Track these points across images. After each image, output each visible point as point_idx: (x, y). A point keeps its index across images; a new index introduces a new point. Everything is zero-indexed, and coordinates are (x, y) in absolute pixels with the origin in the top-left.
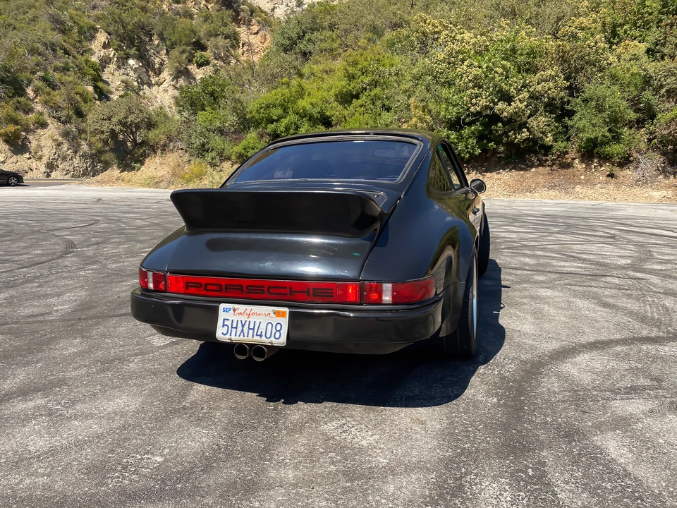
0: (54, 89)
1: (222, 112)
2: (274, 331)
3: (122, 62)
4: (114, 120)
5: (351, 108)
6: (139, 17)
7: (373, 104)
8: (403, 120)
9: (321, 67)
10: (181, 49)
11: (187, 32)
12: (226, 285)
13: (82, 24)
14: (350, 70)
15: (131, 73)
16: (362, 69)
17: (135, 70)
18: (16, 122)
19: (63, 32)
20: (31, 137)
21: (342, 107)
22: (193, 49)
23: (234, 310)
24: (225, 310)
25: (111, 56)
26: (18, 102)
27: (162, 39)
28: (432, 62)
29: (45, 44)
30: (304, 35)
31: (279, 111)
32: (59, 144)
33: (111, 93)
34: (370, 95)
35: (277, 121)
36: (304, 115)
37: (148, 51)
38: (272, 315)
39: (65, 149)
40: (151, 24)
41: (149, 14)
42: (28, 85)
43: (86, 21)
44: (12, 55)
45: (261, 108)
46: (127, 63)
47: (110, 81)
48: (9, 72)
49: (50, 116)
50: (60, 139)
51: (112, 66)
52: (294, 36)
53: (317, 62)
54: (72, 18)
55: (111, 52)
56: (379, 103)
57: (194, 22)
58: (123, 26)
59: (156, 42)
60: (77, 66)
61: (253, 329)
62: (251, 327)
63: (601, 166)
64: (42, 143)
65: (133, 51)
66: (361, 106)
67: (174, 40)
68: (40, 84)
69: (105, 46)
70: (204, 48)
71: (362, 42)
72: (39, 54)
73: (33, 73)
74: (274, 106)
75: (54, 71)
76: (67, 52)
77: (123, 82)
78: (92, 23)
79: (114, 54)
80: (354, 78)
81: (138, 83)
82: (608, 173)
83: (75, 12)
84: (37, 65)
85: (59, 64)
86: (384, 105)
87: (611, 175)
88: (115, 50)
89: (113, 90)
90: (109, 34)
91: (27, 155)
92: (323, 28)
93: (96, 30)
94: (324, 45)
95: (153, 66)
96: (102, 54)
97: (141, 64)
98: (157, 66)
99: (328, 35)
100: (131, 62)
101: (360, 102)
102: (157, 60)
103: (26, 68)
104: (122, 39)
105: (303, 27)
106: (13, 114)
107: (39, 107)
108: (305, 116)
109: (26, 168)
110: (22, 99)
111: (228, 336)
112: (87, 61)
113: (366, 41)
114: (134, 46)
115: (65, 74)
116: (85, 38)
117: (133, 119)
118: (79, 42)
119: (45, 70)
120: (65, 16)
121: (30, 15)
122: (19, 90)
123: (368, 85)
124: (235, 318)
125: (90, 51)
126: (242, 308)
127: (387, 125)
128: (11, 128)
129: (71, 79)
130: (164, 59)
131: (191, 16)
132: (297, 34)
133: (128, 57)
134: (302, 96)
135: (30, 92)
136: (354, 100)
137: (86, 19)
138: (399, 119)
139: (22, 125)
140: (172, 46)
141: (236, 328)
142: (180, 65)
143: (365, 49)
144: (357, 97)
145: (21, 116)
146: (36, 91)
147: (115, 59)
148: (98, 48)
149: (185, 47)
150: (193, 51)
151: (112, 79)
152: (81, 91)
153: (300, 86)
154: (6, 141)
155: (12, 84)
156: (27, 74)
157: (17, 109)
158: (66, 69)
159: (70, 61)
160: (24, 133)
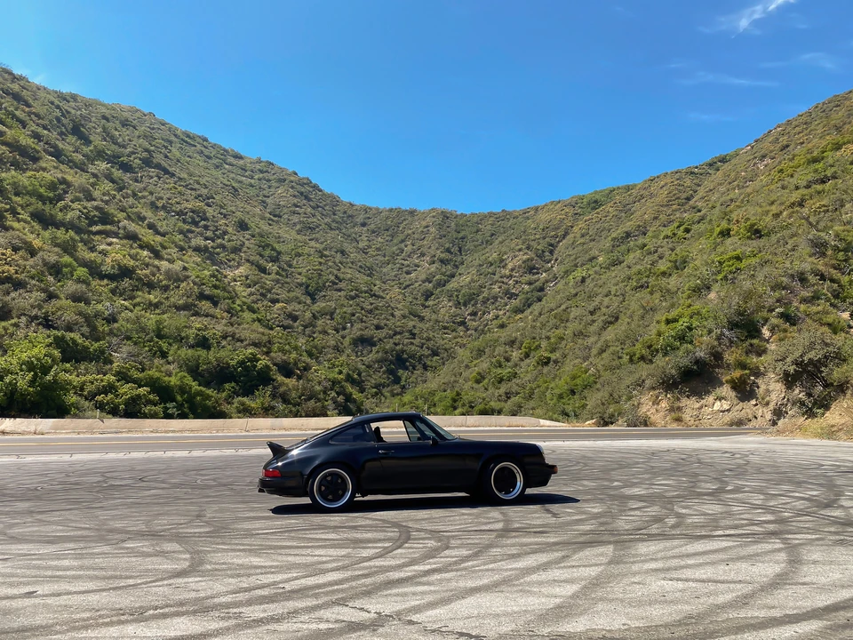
0: (793, 324)
13: (850, 239)
18: (743, 366)
19: (825, 254)
20: (759, 381)
26: (751, 345)
29: (792, 276)
42: (763, 325)
44: (750, 296)
48: (742, 315)
54: (837, 235)
64: (771, 388)
68: (774, 321)
72: (784, 288)
73: (771, 310)
75: (800, 303)
76: (823, 278)
83: (842, 228)
84: (778, 301)
85: (806, 294)
91: (754, 402)
103: (764, 307)
106: (743, 358)
107: (773, 347)
109: (750, 416)
110: (755, 341)
115: (814, 304)
117: (812, 357)
118: (846, 261)
119: (788, 304)
120: (829, 236)
121: (789, 246)
122: (754, 333)
128: (737, 374)
129: (820, 308)
135: (766, 332)
139: (752, 369)
145: (752, 359)
146: (772, 330)
152: (830, 320)
154: (734, 388)
155: (746, 327)
156: (765, 314)
157: (747, 353)
158: (815, 297)
159: (826, 288)
160: (752, 378)
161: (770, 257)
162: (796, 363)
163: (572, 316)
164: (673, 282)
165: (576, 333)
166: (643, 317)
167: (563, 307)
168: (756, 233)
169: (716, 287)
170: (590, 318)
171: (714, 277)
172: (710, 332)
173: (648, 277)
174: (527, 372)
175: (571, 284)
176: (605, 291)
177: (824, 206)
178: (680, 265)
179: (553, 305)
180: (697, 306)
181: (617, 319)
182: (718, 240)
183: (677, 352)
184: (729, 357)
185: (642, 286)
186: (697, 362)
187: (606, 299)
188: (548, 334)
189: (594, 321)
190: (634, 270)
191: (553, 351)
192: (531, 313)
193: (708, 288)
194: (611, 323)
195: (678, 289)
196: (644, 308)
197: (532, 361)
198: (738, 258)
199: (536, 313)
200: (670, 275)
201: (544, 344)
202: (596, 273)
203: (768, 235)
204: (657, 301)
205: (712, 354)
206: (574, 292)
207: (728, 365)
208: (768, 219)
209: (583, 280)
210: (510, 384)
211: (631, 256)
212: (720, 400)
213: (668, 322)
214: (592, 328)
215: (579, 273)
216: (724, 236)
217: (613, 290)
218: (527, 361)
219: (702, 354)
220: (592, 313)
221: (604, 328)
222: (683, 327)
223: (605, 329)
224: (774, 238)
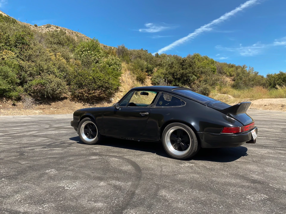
23: (252, 132)
61: (255, 135)
63: (8, 101)
82: (13, 104)
87: (14, 105)
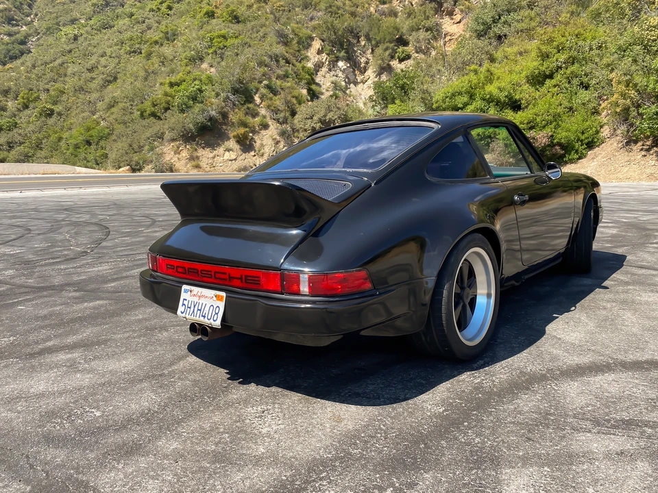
0: (275, 95)
1: (411, 104)
2: (214, 313)
3: (333, 64)
4: (315, 118)
5: (544, 89)
6: (348, 21)
7: (569, 82)
8: (605, 98)
9: (515, 49)
10: (385, 47)
11: (391, 30)
12: (188, 268)
13: (301, 35)
14: (544, 48)
15: (340, 74)
16: (558, 46)
17: (343, 71)
18: (244, 125)
19: (286, 44)
20: (256, 138)
21: (533, 89)
22: (395, 46)
23: (191, 291)
24: (186, 291)
25: (324, 60)
26: (248, 108)
27: (368, 39)
28: (643, 30)
29: (271, 57)
30: (500, 18)
31: (465, 99)
32: (277, 143)
33: (322, 94)
34: (565, 73)
35: (462, 109)
36: (490, 100)
37: (356, 52)
38: (215, 298)
39: (282, 146)
40: (359, 27)
41: (357, 18)
42: (255, 93)
43: (305, 32)
44: (245, 68)
45: (447, 97)
46: (337, 65)
47: (321, 83)
48: (243, 84)
49: (271, 118)
50: (278, 138)
51: (324, 69)
52: (489, 20)
53: (511, 45)
54: (293, 31)
55: (324, 56)
56: (575, 81)
57: (398, 20)
58: (334, 32)
59: (363, 43)
60: (295, 73)
61: (200, 310)
62: (200, 308)
64: (264, 143)
65: (342, 54)
66: (555, 86)
67: (378, 39)
68: (263, 91)
69: (319, 52)
70: (406, 43)
71: (564, 16)
72: (266, 66)
73: (260, 82)
74: (460, 94)
75: (277, 79)
76: (288, 62)
77: (332, 83)
78: (309, 32)
79: (327, 59)
80: (548, 57)
81: (346, 82)
83: (296, 25)
84: (264, 75)
85: (280, 72)
86: (582, 83)
88: (328, 54)
89: (324, 91)
90: (323, 41)
91: (252, 153)
92: (521, 8)
93: (312, 39)
94: (520, 26)
95: (359, 66)
96: (316, 60)
97: (348, 65)
98: (363, 65)
99: (526, 14)
100: (341, 64)
101: (554, 82)
102: (363, 60)
103: (255, 79)
104: (333, 44)
105: (499, 10)
106: (244, 118)
107: (263, 111)
108: (492, 101)
109: (252, 164)
110: (251, 106)
111: (184, 315)
112: (303, 68)
113: (569, 15)
114: (343, 49)
115: (285, 81)
116: (303, 47)
117: (331, 116)
118: (299, 51)
119: (270, 79)
120: (288, 30)
121: (261, 34)
122: (249, 99)
123: (565, 63)
124: (191, 299)
125: (307, 58)
126: (196, 290)
127: (584, 104)
128: (242, 130)
129: (289, 84)
130: (370, 58)
131: (395, 14)
132: (492, 17)
133: (338, 59)
134: (491, 82)
135: (257, 99)
136: (548, 81)
137: (304, 30)
138: (600, 97)
139: (250, 128)
140: (377, 46)
141: (190, 308)
142: (383, 61)
143: (567, 24)
144: (551, 76)
145: (250, 120)
146: (262, 98)
147: (327, 63)
148: (313, 56)
149: (388, 44)
150: (396, 48)
151: (324, 81)
152: (297, 95)
153: (488, 71)
154: (238, 142)
155: (243, 93)
156: (255, 84)
157: (247, 114)
158: (286, 76)
159: (290, 69)
160: (251, 135)
161: (248, 40)
162: (320, 121)
163: (70, 71)
164: (167, 50)
165: (77, 88)
166: (146, 79)
167: (59, 61)
168: (236, 19)
169: (208, 59)
170: (89, 75)
171: (206, 50)
172: (218, 95)
173: (140, 44)
174: (29, 122)
175: (63, 40)
176: (100, 51)
177: (282, 6)
178: (170, 37)
179: (47, 59)
180: (196, 73)
181: (115, 79)
182: (205, 20)
183: (193, 110)
184: (234, 117)
185: (135, 52)
186: (211, 119)
187: (103, 60)
188: (47, 86)
189: (93, 79)
190: (128, 35)
191: (55, 103)
192: (23, 64)
193: (201, 59)
194: (110, 82)
195: (174, 57)
196: (146, 71)
197: (33, 113)
198: (224, 37)
199: (29, 64)
200: (162, 45)
201: (43, 96)
202: (87, 32)
203: (244, 22)
204: (156, 66)
205: (220, 113)
206: (68, 48)
207: (233, 123)
208: (243, 9)
209: (76, 38)
210: (11, 134)
211: (121, 22)
212: (228, 151)
213: (172, 85)
214: (93, 85)
215: (70, 30)
216: (209, 16)
217: (108, 51)
218: (27, 112)
219: (213, 113)
220: (90, 70)
221: (104, 86)
222: (195, 89)
223: (106, 87)
224: (249, 25)
